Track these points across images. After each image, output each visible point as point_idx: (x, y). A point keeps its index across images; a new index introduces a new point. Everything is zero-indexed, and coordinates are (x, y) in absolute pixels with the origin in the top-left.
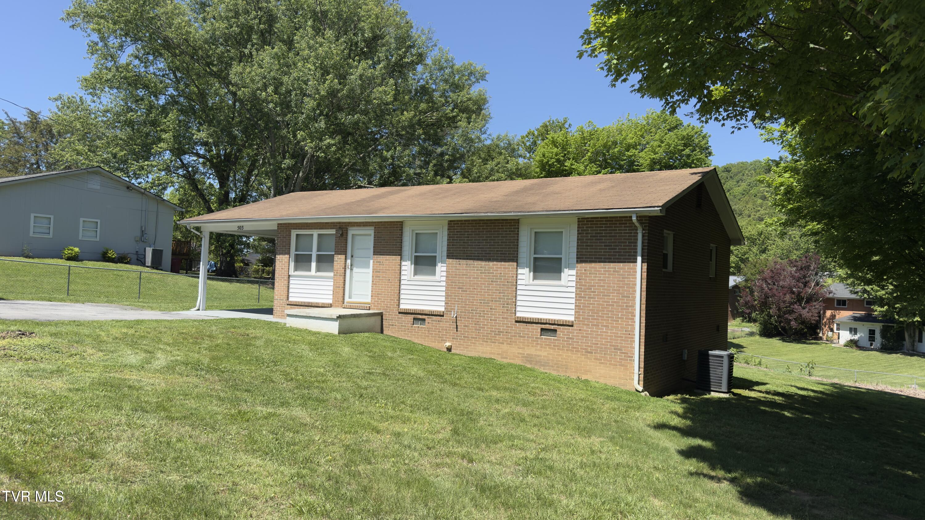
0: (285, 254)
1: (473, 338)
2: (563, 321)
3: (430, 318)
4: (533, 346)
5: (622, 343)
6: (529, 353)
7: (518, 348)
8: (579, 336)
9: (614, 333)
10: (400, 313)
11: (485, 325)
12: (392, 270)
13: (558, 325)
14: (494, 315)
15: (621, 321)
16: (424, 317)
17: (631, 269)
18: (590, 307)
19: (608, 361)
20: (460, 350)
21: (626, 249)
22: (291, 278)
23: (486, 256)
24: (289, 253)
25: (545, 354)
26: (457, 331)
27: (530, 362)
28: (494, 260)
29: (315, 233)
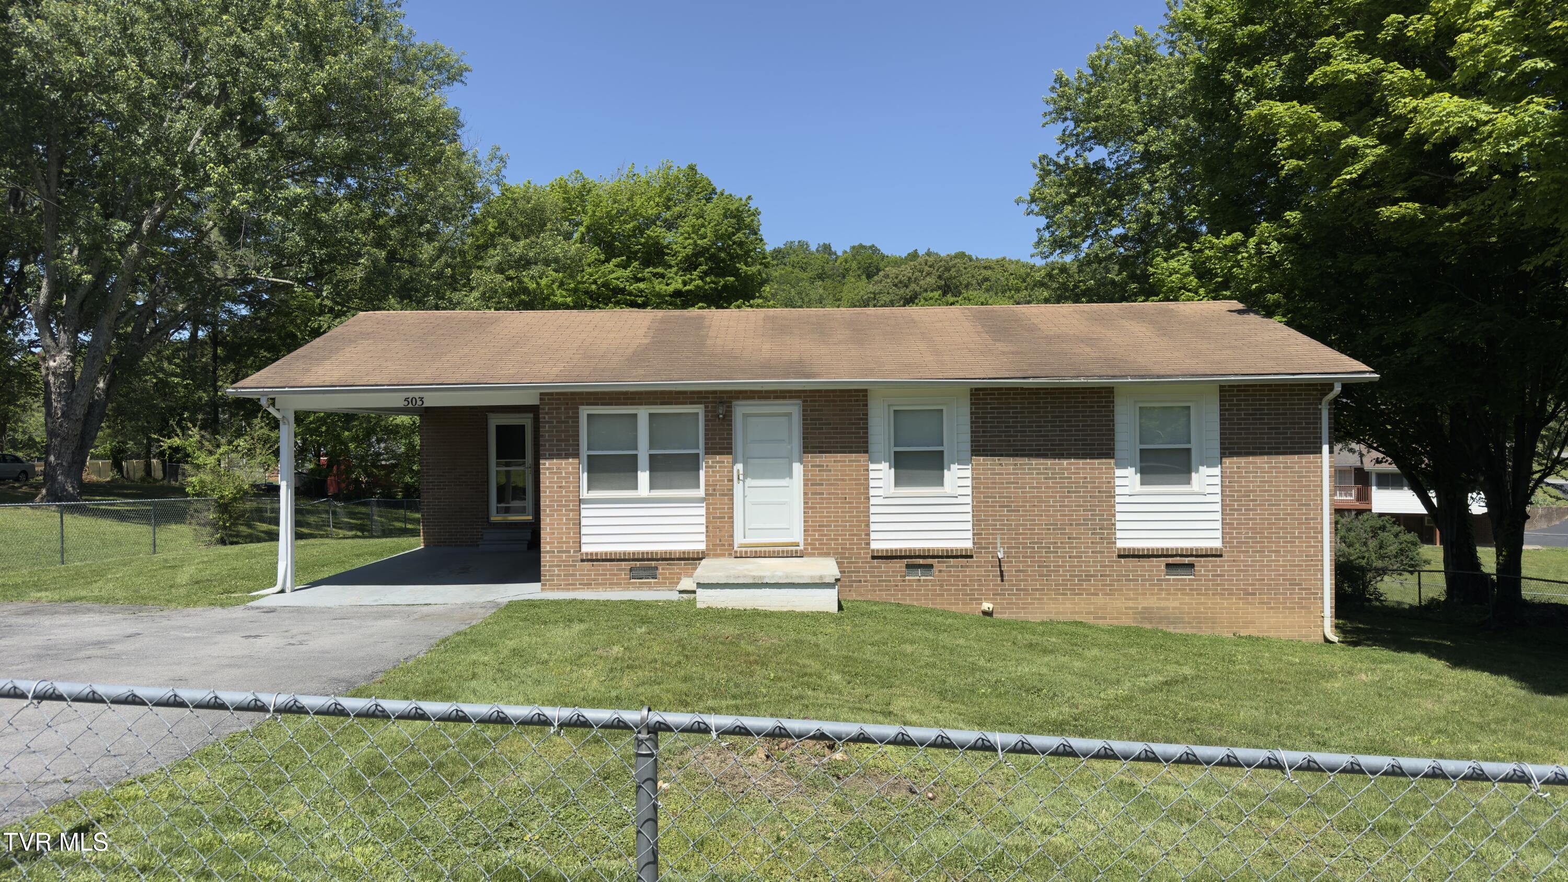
0: (567, 456)
1: (1037, 590)
2: (1206, 549)
3: (944, 562)
4: (1152, 594)
5: (1301, 575)
6: (1146, 605)
7: (1126, 599)
8: (1232, 571)
9: (1289, 561)
10: (873, 558)
11: (1059, 566)
12: (850, 480)
13: (1197, 556)
14: (1076, 547)
15: (1299, 542)
16: (929, 561)
17: (1311, 463)
18: (1248, 524)
19: (1280, 603)
20: (1010, 613)
21: (1301, 433)
22: (582, 506)
23: (1055, 450)
24: (576, 455)
25: (1176, 604)
26: (1002, 581)
27: (1150, 619)
28: (1069, 456)
29: (643, 413)
